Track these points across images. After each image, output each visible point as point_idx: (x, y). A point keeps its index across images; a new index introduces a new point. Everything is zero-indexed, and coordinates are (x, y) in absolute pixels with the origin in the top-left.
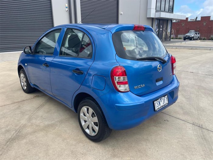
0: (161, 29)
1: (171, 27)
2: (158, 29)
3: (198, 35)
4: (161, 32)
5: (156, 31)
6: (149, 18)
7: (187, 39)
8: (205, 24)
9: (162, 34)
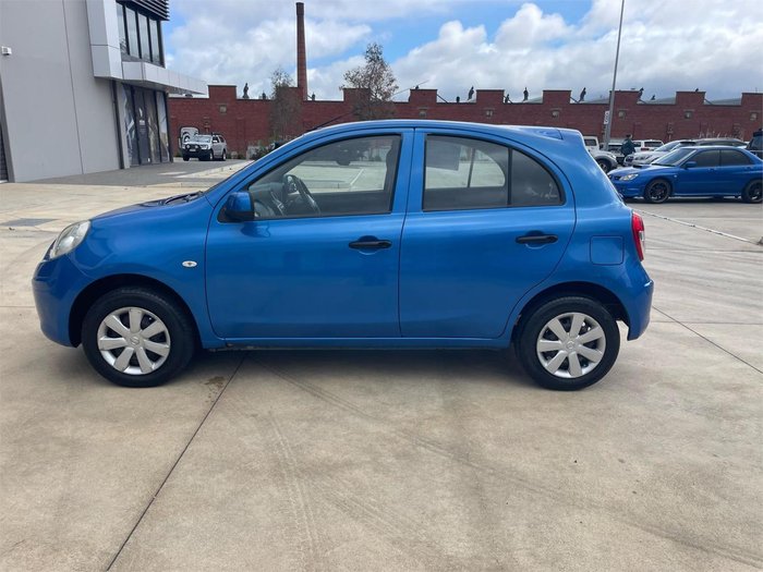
0: (142, 122)
1: (167, 116)
2: (133, 123)
3: (220, 143)
4: (143, 131)
5: (129, 128)
6: (100, 80)
7: (194, 155)
8: (224, 109)
9: (149, 139)
